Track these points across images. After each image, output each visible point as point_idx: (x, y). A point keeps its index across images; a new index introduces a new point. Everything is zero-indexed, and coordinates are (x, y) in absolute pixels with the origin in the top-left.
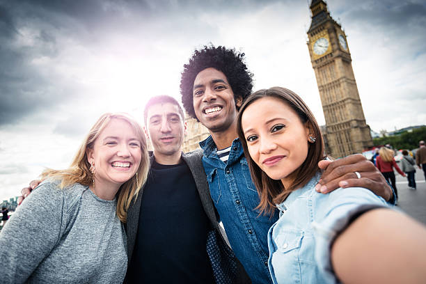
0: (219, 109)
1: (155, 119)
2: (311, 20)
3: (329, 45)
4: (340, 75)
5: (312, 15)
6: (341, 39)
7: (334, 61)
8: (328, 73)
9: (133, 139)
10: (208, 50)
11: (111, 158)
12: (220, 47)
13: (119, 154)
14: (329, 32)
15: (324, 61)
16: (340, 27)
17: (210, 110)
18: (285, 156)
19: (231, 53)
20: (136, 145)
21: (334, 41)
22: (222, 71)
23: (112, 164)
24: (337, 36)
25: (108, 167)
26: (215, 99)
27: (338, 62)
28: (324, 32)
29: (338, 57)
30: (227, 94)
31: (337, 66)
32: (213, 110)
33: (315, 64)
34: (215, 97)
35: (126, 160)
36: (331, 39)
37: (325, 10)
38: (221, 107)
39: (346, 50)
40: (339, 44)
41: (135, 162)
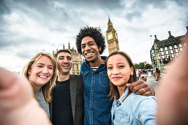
0: (92, 53)
1: (61, 58)
2: (108, 28)
3: (112, 36)
4: (115, 46)
5: (108, 26)
6: (116, 35)
7: (113, 41)
8: (112, 45)
9: (51, 66)
10: (86, 29)
11: (39, 73)
12: (91, 27)
13: (43, 72)
14: (113, 33)
15: (111, 41)
16: (116, 31)
17: (88, 54)
18: (122, 78)
19: (95, 30)
20: (52, 68)
21: (114, 35)
22: (92, 37)
23: (39, 76)
24: (115, 34)
25: (37, 77)
26: (90, 50)
27: (115, 42)
28: (111, 32)
29: (115, 40)
30: (95, 47)
31: (114, 43)
32: (90, 54)
33: (108, 42)
34: (90, 49)
35: (46, 75)
36: (113, 35)
37: (112, 26)
38: (93, 52)
39: (117, 39)
40: (115, 37)
41: (50, 76)
